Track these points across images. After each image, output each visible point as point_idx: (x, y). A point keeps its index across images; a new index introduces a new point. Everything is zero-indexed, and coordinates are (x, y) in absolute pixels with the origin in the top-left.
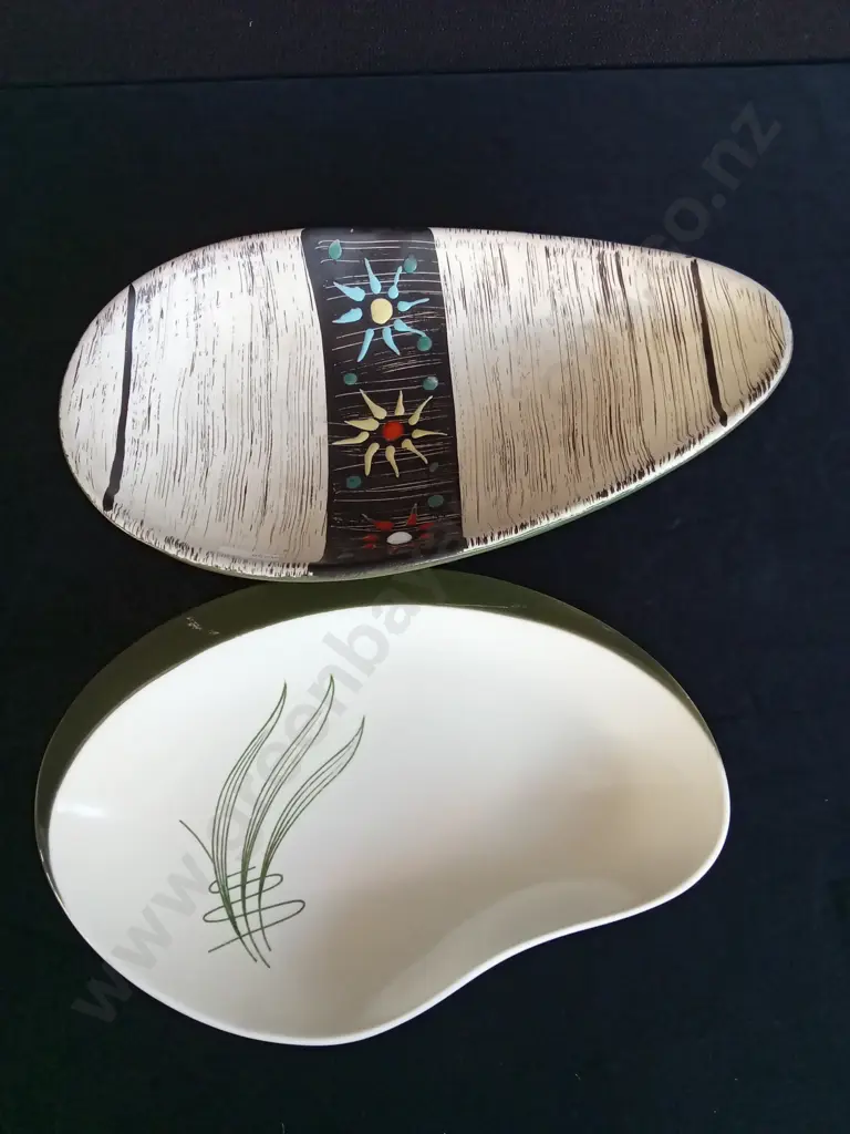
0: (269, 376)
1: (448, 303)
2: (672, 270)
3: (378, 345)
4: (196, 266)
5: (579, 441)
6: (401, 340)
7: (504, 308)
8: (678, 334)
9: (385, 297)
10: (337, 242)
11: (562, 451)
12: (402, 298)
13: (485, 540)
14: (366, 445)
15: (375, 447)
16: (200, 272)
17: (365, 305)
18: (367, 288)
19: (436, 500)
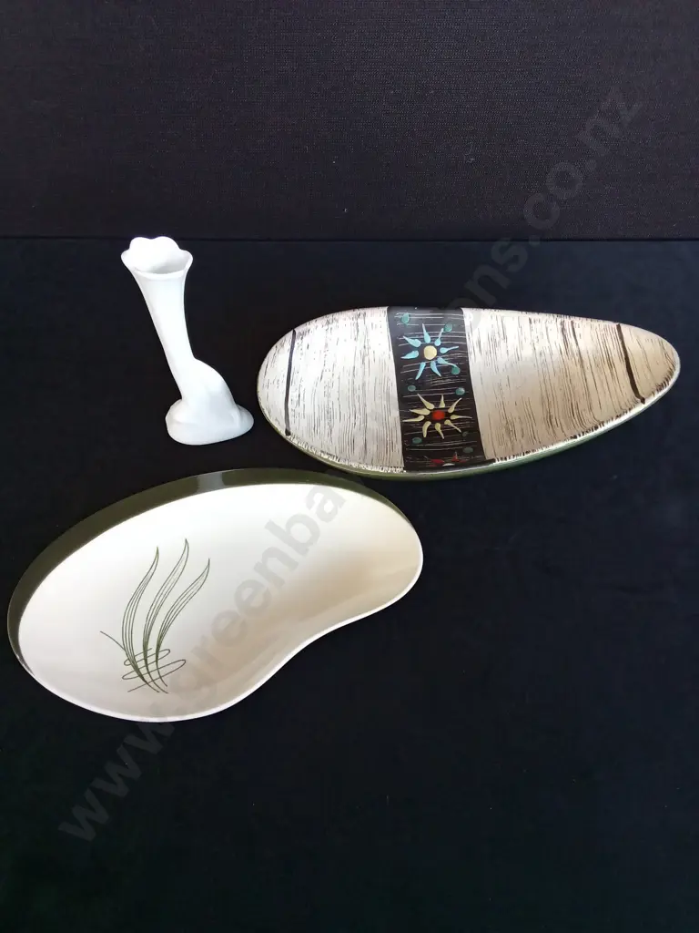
0: (364, 385)
1: (470, 349)
2: (605, 329)
3: (428, 371)
4: (328, 323)
5: (553, 420)
6: (441, 369)
7: (504, 352)
8: (611, 365)
9: (433, 345)
10: (407, 314)
11: (544, 426)
12: (442, 346)
13: (506, 459)
14: (423, 422)
15: (428, 424)
16: (330, 326)
17: (421, 349)
18: (422, 340)
19: (469, 450)
